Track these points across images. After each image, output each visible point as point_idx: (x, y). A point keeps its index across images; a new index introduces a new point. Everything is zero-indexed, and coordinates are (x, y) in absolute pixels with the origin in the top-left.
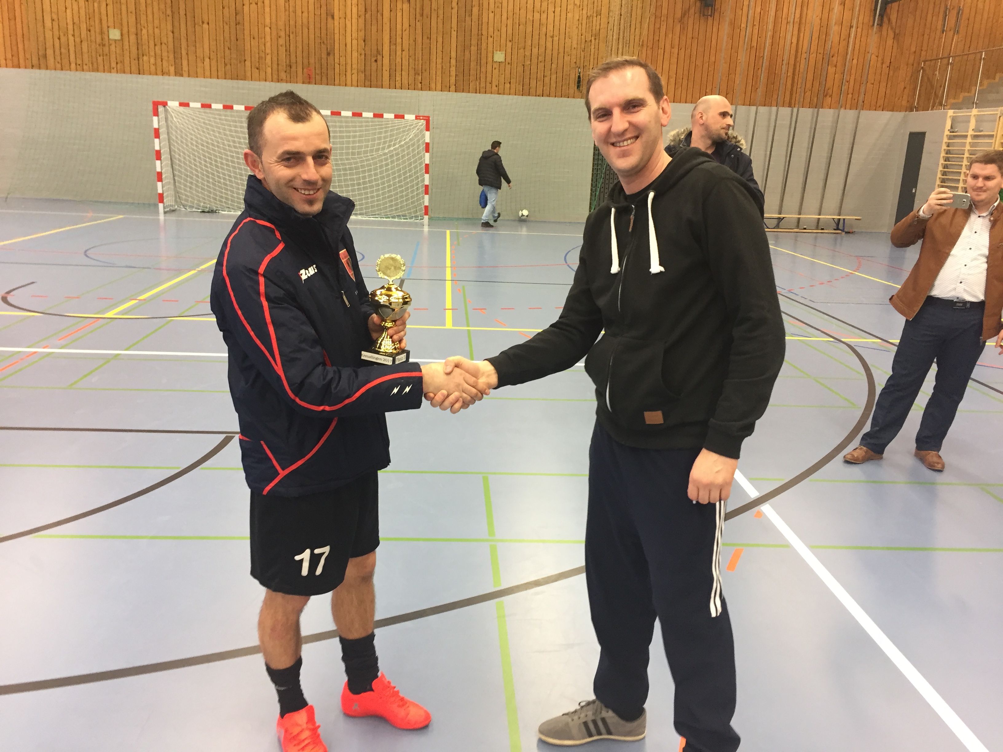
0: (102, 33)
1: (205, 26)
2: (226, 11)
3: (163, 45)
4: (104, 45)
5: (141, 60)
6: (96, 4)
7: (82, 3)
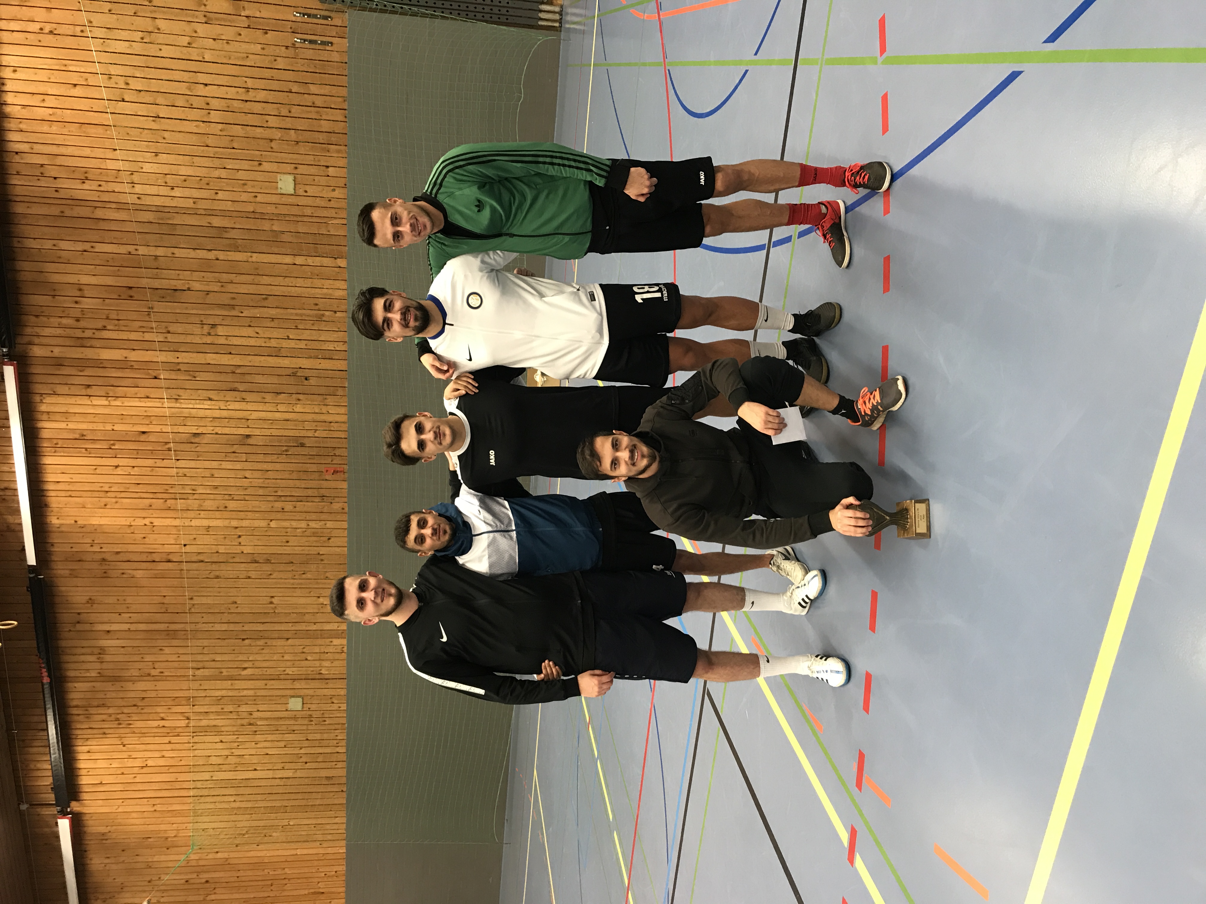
0: (295, 718)
1: (275, 600)
2: (253, 574)
3: (304, 650)
4: (310, 717)
5: (327, 677)
6: (259, 723)
7: (258, 738)
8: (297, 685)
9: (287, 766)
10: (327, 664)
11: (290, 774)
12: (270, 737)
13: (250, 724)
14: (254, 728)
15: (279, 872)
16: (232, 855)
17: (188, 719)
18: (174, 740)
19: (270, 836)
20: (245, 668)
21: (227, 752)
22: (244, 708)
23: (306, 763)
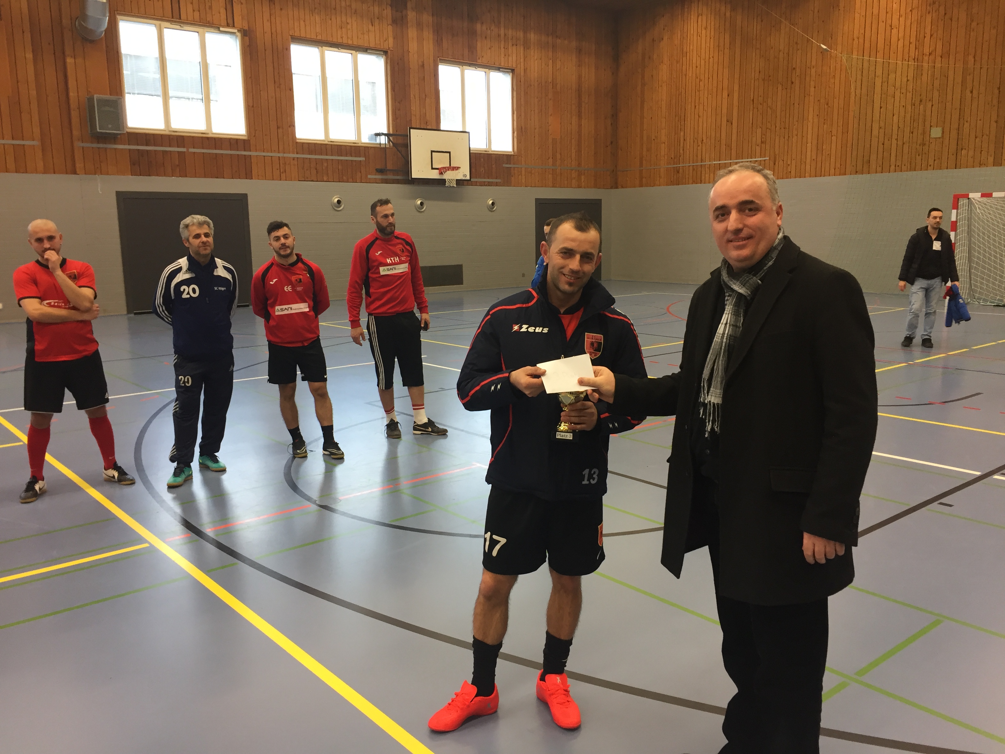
0: (924, 133)
3: (985, 136)
4: (924, 144)
5: (959, 154)
6: (922, 106)
7: (909, 107)
8: (954, 133)
9: (882, 131)
10: (971, 153)
11: (875, 132)
12: (908, 116)
13: (921, 101)
14: (917, 103)
15: (795, 132)
16: (812, 98)
17: (930, 54)
18: (913, 47)
19: (824, 123)
20: (972, 92)
21: (898, 84)
22: (936, 94)
23: (883, 144)
